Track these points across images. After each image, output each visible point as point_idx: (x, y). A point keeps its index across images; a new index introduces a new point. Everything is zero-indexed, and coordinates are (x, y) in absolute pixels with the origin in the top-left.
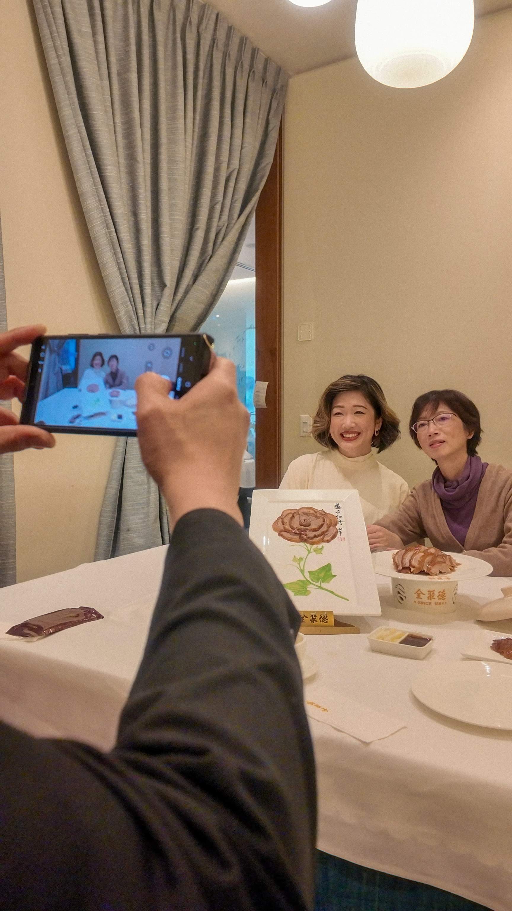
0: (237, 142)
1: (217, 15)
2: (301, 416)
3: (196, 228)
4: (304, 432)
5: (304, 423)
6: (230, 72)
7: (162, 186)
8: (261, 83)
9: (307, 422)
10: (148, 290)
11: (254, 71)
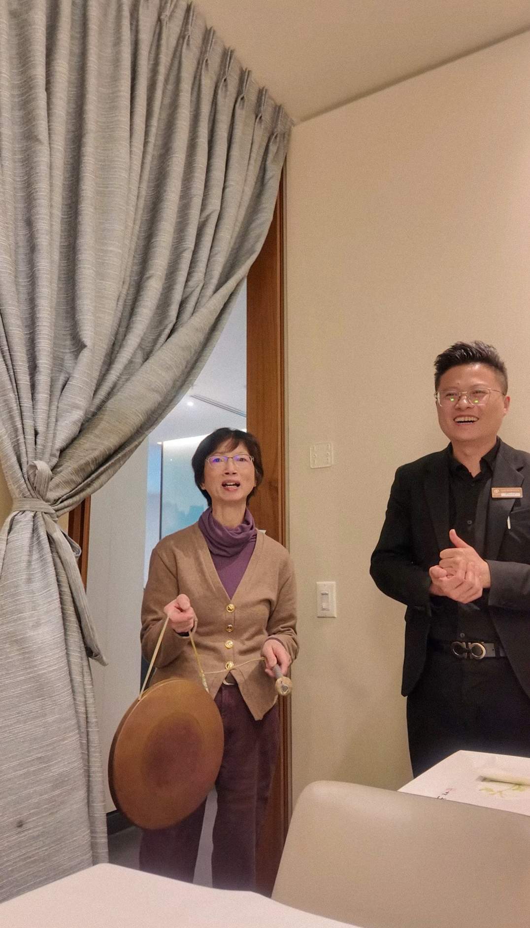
0: (218, 174)
1: (189, 9)
2: (317, 583)
3: (147, 275)
4: (324, 609)
5: (323, 594)
6: (207, 84)
7: (84, 192)
8: (254, 118)
9: (327, 593)
10: (44, 345)
11: (242, 98)
